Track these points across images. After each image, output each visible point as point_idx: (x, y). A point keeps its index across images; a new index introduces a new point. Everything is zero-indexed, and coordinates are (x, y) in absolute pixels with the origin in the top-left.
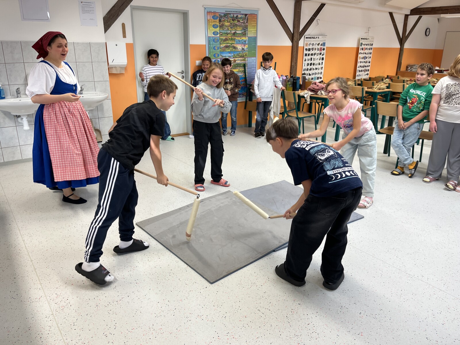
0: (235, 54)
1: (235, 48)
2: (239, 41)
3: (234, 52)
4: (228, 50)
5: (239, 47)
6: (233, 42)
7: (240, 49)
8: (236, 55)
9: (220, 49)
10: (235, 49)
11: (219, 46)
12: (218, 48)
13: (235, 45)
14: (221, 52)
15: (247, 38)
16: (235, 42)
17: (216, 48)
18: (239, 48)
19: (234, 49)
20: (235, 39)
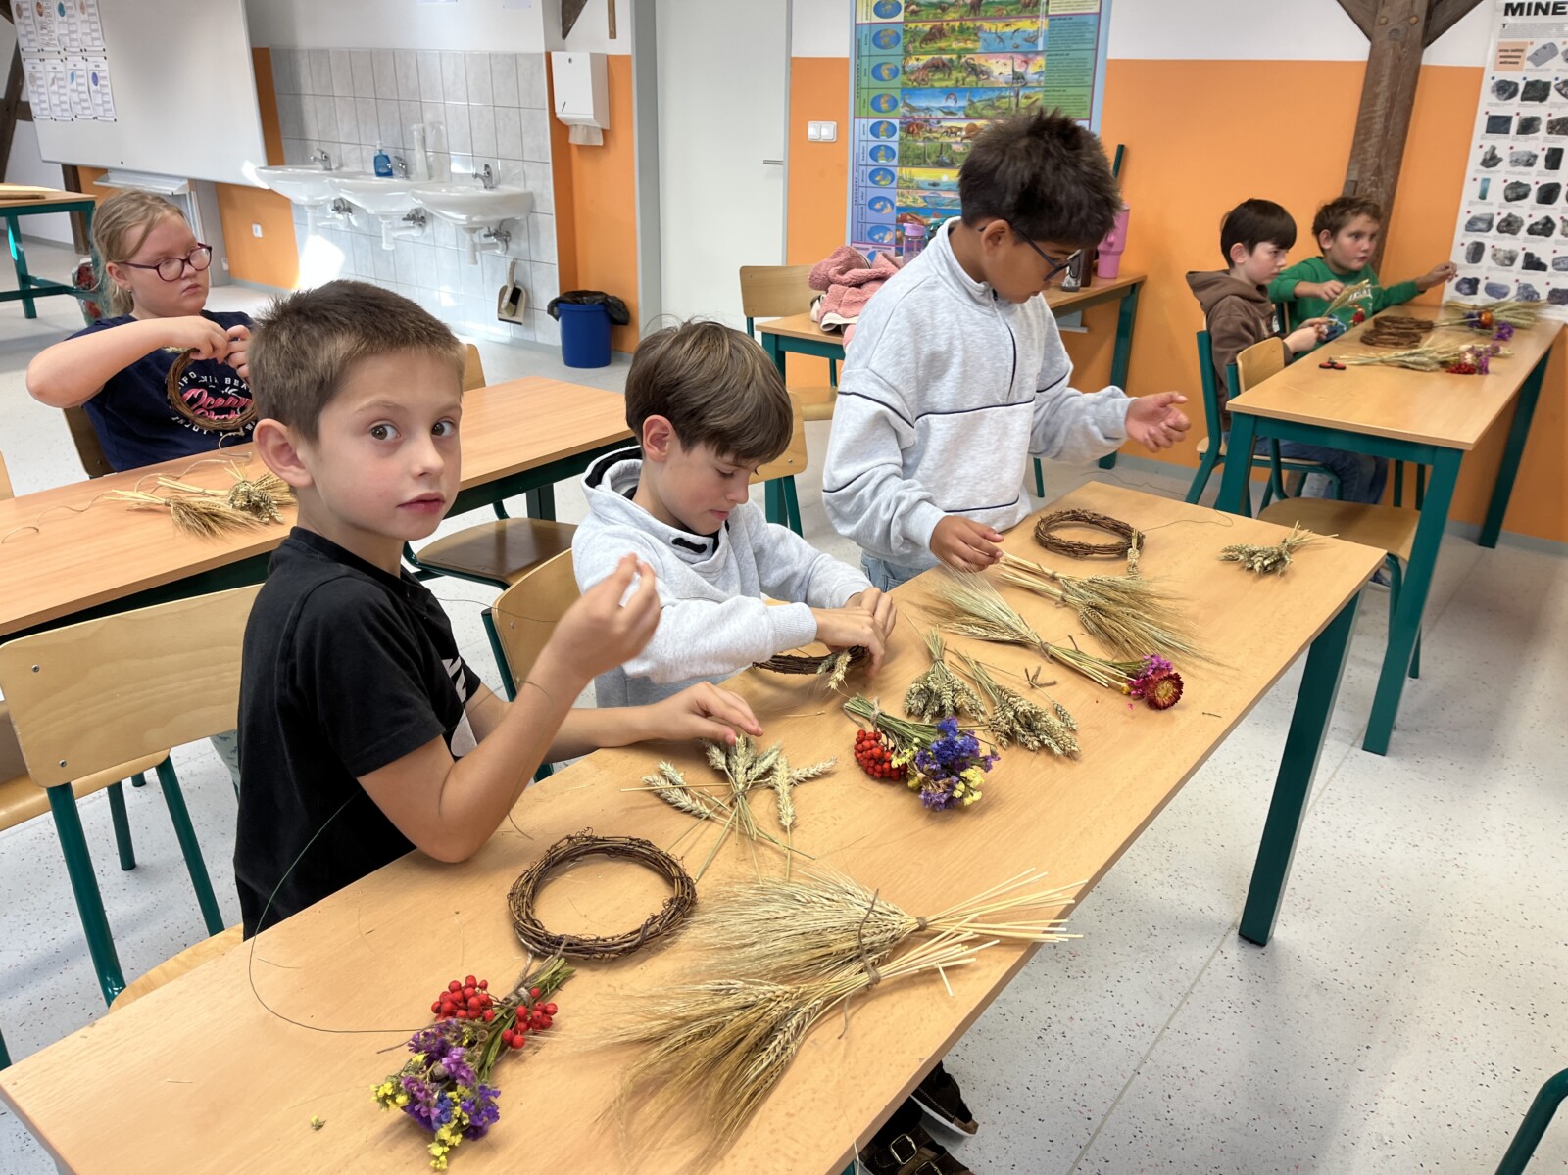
0: (975, 100)
1: (975, 70)
2: (1001, 40)
3: (973, 91)
4: (939, 81)
5: (1000, 69)
6: (970, 45)
7: (1001, 79)
8: (979, 105)
9: (901, 78)
10: (977, 76)
11: (898, 62)
12: (894, 73)
13: (979, 60)
14: (906, 91)
15: (1042, 24)
16: (979, 46)
17: (885, 73)
18: (996, 73)
19: (972, 79)
20: (979, 29)
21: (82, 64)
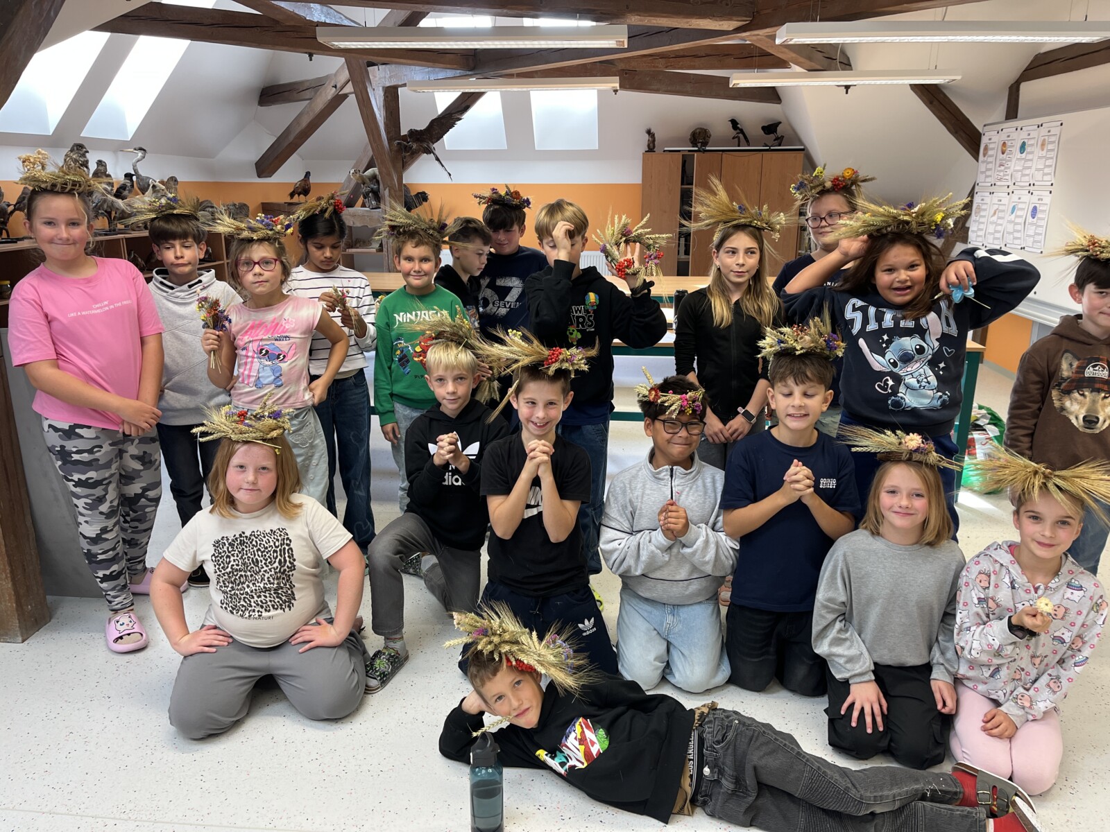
21: (1026, 197)
